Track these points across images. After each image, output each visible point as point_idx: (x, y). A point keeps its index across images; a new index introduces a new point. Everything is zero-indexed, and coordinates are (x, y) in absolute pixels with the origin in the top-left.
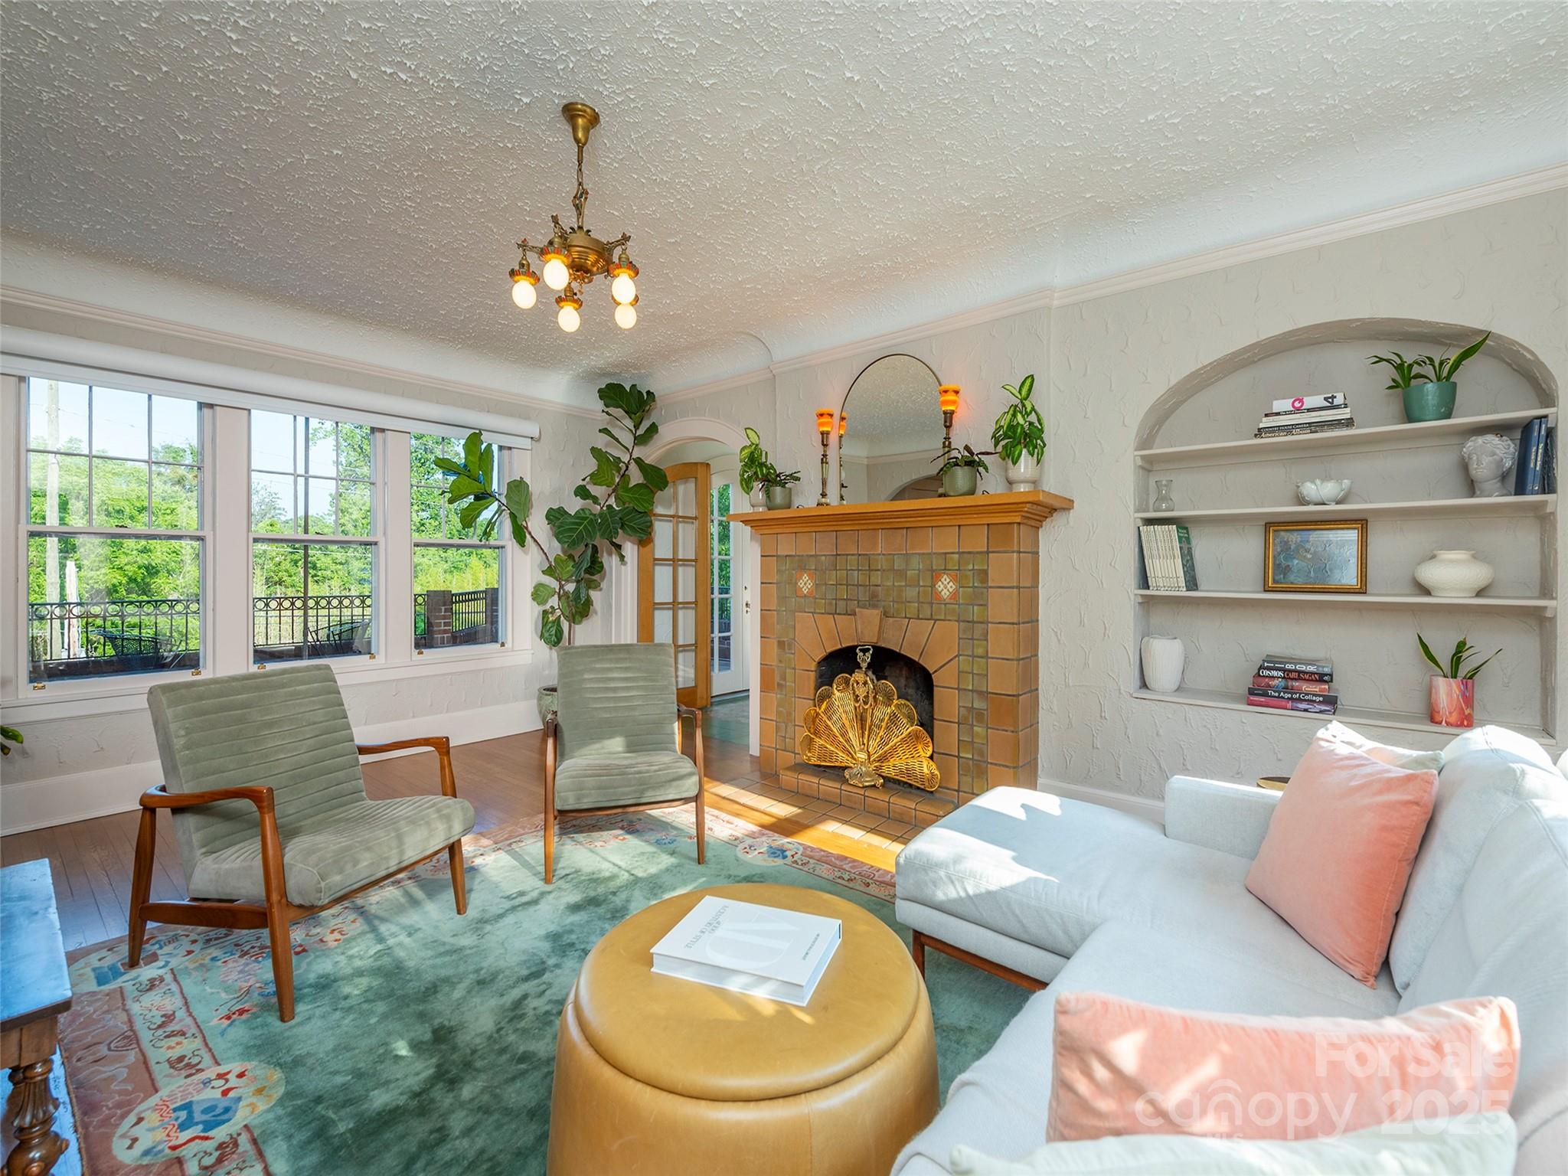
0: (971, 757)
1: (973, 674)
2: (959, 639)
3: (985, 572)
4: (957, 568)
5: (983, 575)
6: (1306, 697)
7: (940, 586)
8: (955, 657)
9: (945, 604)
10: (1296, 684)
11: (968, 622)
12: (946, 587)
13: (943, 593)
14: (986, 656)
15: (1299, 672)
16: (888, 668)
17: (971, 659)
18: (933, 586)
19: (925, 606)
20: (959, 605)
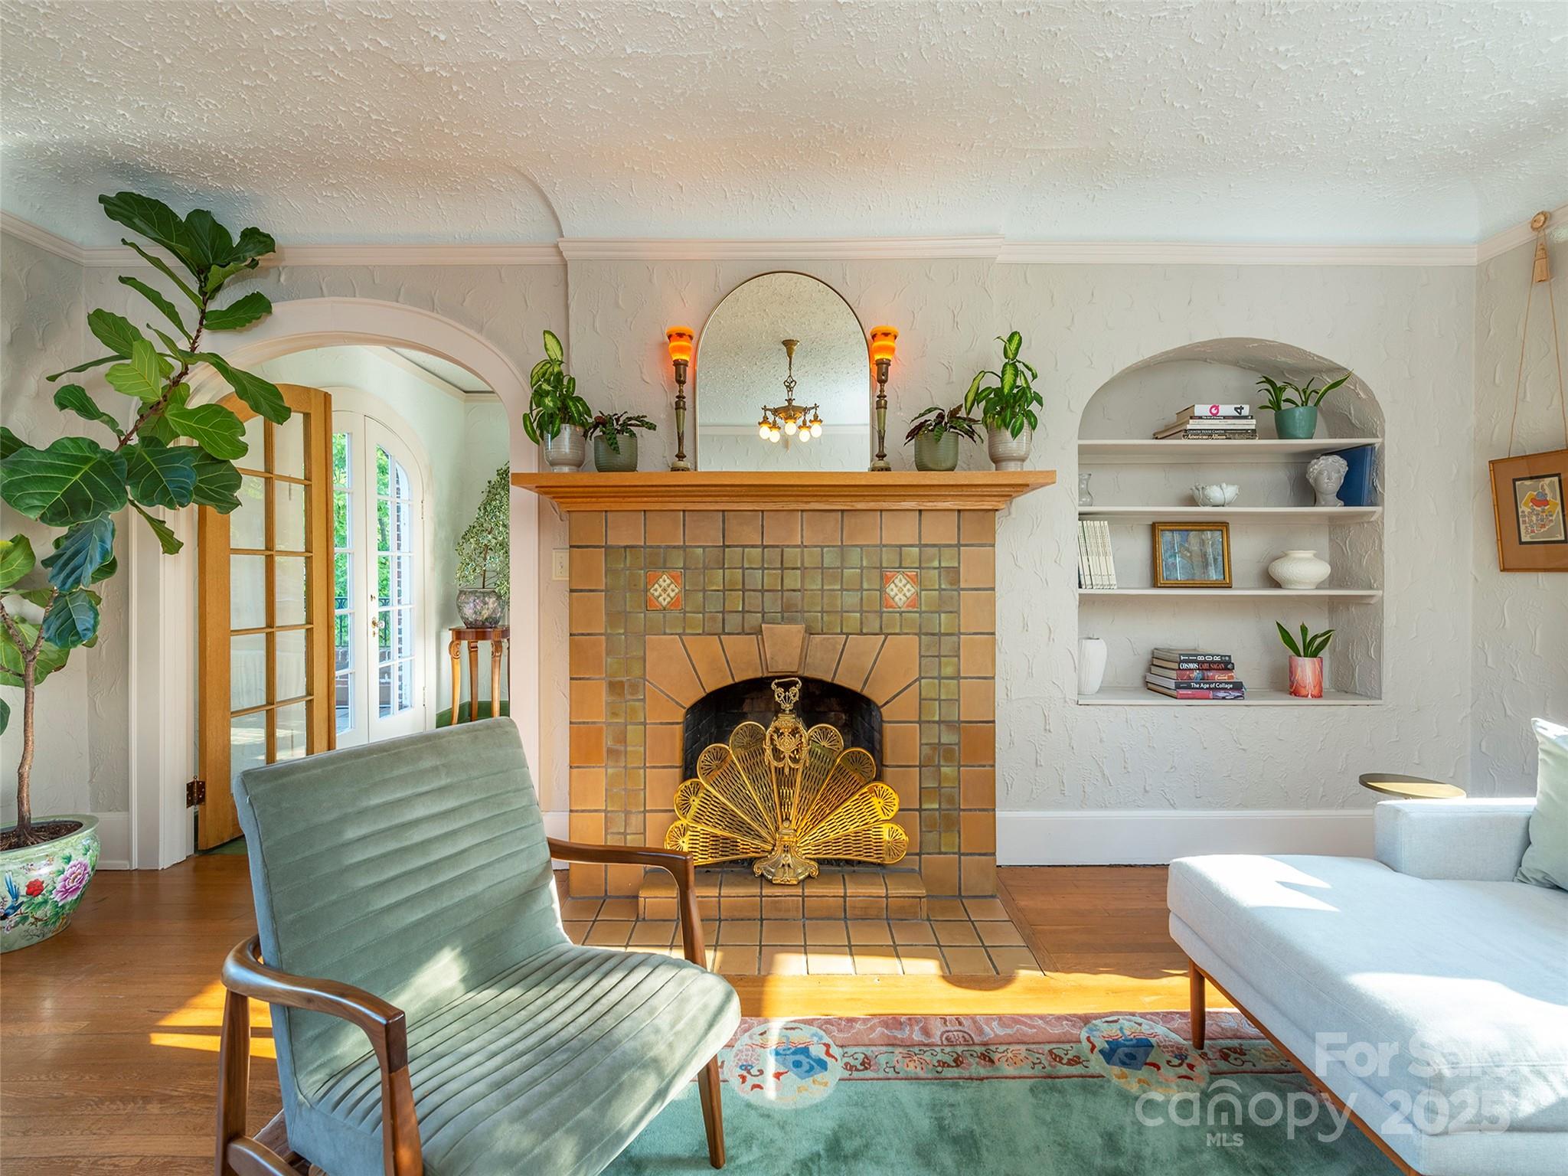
0: (937, 807)
1: (940, 700)
2: (921, 656)
3: (956, 570)
4: (917, 565)
5: (953, 574)
6: (1221, 686)
7: (892, 590)
8: (915, 681)
9: (901, 613)
10: (1210, 674)
11: (933, 634)
12: (901, 590)
13: (897, 599)
14: (957, 677)
15: (1209, 663)
16: (747, 701)
17: (936, 681)
18: (882, 590)
19: (871, 616)
20: (920, 613)
